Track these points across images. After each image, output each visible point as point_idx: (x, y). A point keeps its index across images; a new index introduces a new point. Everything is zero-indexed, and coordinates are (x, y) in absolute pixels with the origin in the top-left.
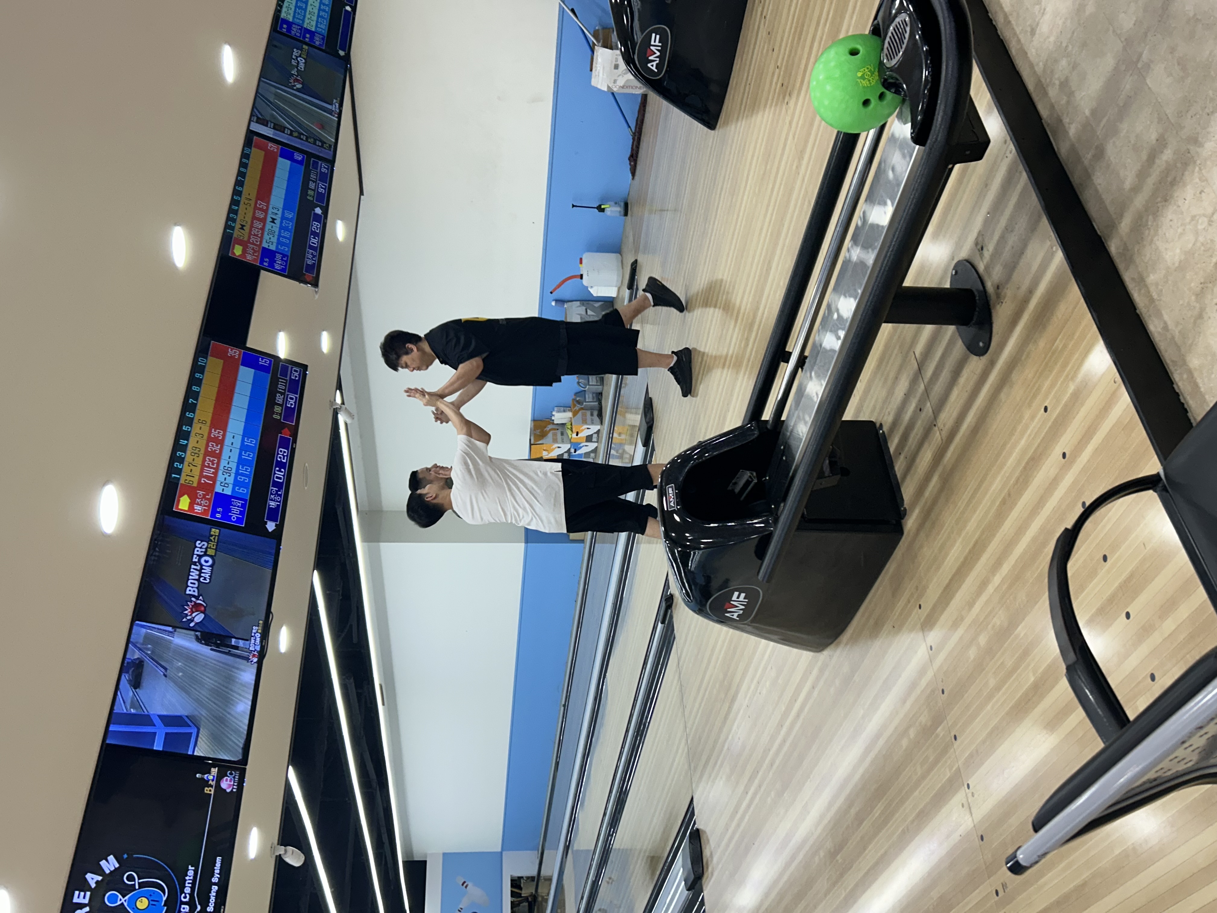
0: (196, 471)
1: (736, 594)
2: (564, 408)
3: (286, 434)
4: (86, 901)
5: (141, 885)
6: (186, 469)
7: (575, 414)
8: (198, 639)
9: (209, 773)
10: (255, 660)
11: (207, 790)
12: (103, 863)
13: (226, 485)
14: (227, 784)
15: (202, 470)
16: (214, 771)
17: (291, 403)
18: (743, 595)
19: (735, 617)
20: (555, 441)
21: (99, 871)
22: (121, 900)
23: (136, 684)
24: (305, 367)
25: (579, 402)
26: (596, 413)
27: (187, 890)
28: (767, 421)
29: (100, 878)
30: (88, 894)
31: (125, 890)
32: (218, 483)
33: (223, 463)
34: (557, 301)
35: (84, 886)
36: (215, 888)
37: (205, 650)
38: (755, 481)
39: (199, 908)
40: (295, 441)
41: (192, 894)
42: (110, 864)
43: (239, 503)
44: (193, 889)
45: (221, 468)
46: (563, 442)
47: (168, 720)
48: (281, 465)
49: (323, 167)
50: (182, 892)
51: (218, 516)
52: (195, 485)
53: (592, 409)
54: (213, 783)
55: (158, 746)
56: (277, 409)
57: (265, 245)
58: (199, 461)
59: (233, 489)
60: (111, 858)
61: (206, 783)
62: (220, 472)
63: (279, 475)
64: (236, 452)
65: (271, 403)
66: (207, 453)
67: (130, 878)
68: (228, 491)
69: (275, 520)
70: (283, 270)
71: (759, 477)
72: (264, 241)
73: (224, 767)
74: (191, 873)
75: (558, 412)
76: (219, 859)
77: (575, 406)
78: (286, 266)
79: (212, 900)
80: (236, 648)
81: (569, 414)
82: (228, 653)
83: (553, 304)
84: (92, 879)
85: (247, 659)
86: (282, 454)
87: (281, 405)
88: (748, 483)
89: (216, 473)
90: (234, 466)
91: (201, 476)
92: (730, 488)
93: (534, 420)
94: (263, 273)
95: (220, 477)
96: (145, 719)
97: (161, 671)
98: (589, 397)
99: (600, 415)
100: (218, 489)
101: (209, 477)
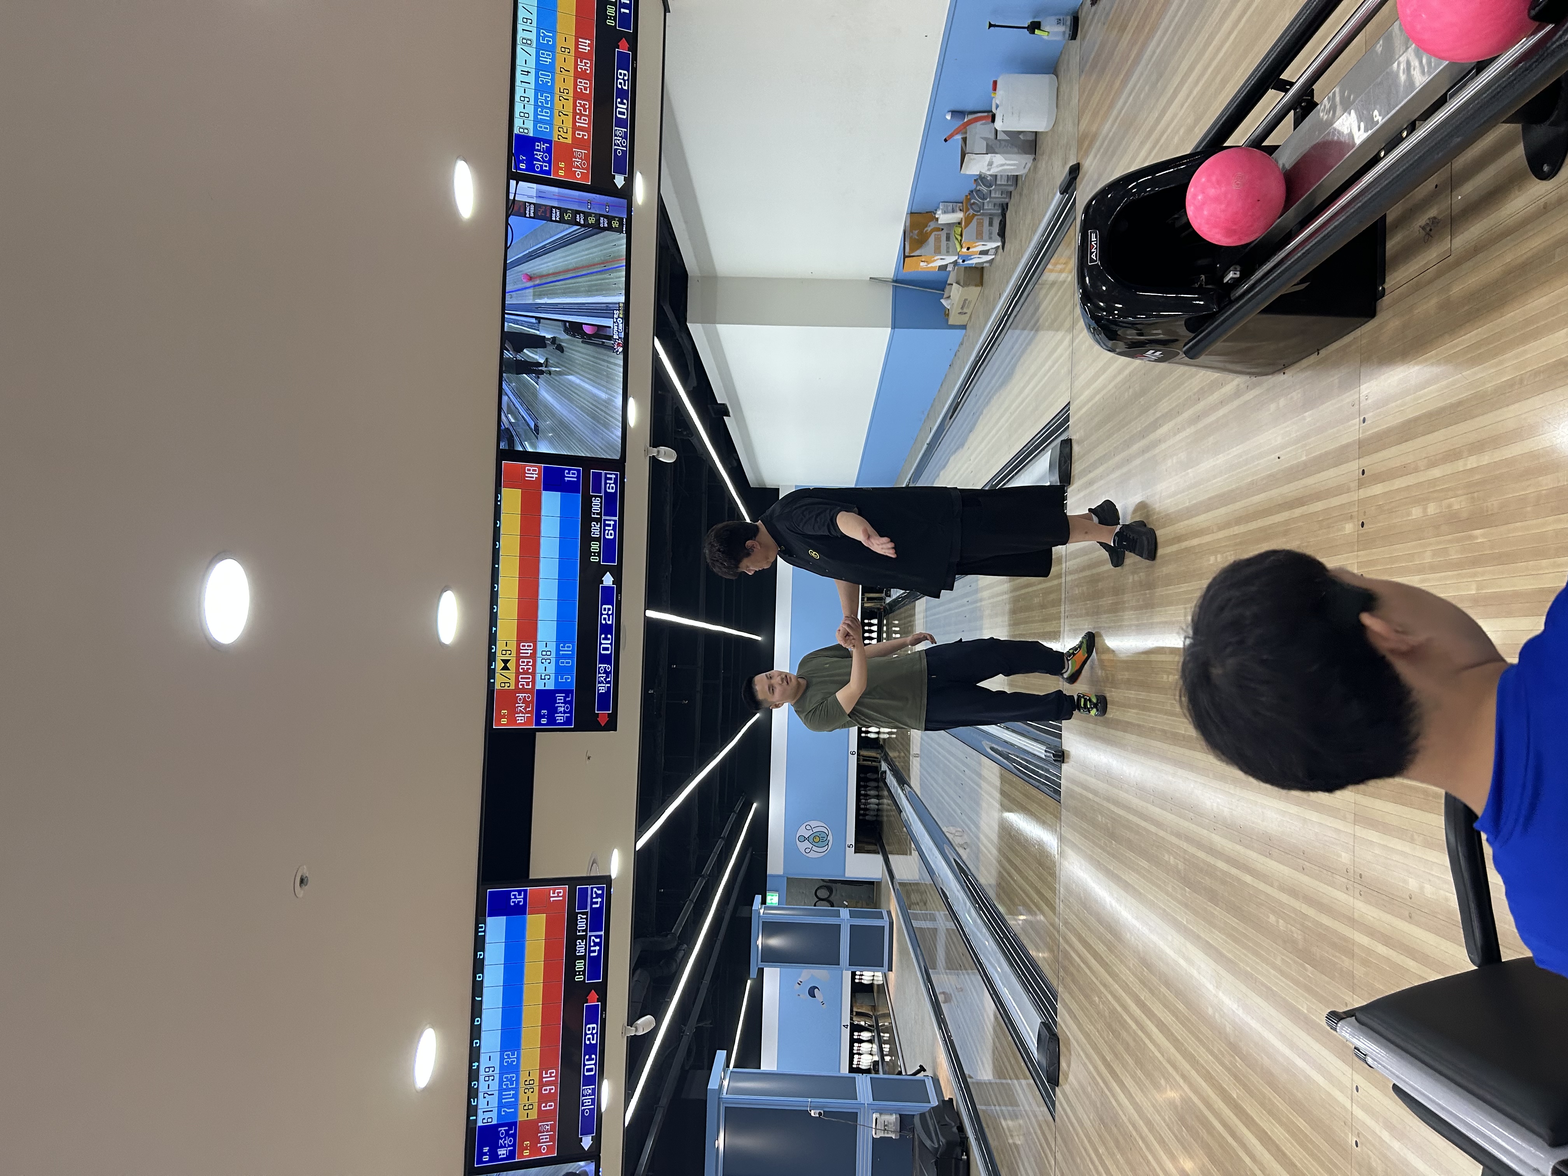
0: (494, 1101)
3: (593, 1000)
6: (481, 1103)
7: (967, 219)
13: (530, 1107)
15: (500, 1098)
20: (938, 251)
32: (521, 1109)
40: (604, 1009)
43: (548, 1124)
46: (948, 252)
48: (591, 1050)
51: (526, 1152)
53: (992, 220)
56: (580, 965)
57: (540, 686)
59: (539, 1109)
62: (521, 1091)
63: (590, 1065)
65: (571, 960)
66: (503, 1070)
68: (534, 1115)
69: (590, 1132)
70: (568, 721)
72: (538, 677)
75: (945, 212)
77: (968, 210)
78: (570, 712)
81: (959, 216)
83: (950, 115)
86: (591, 1033)
87: (584, 957)
89: (516, 1095)
91: (500, 1105)
93: (912, 214)
94: (540, 738)
98: (989, 206)
99: (1003, 229)
101: (509, 1105)
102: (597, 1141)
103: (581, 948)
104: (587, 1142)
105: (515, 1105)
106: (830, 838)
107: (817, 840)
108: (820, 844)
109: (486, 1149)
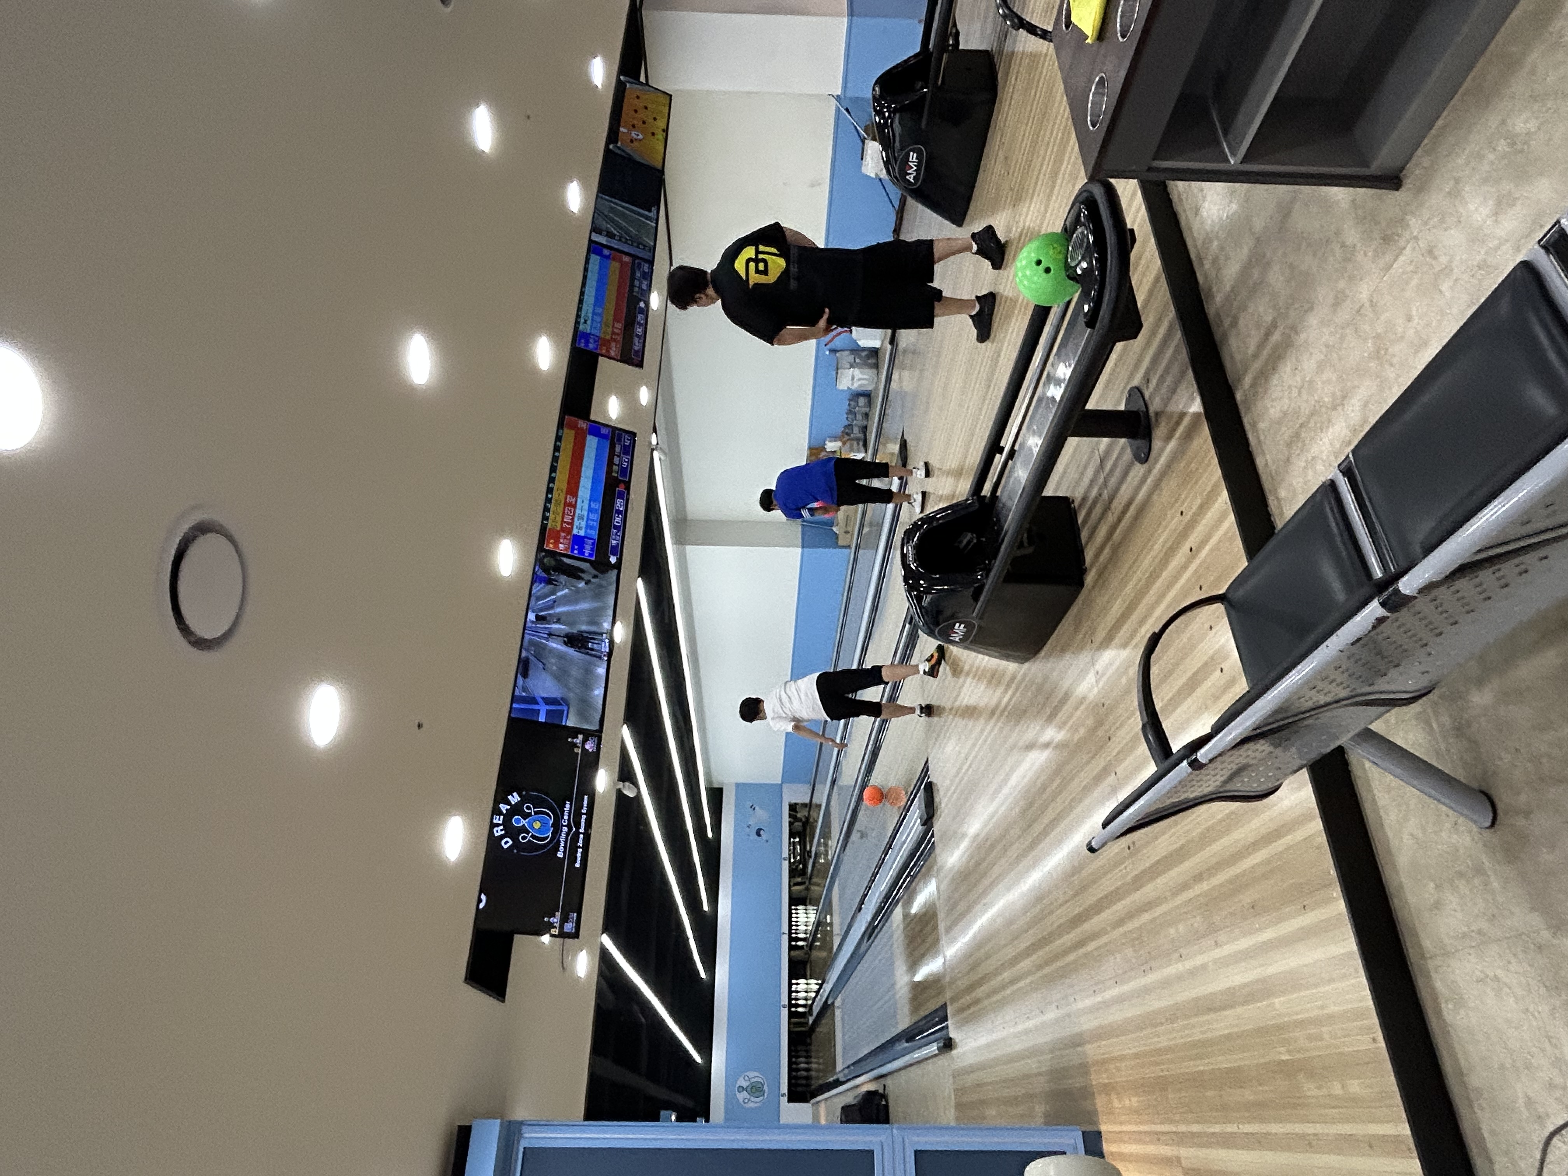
0: (559, 519)
1: (958, 625)
2: (835, 438)
3: (621, 488)
4: (500, 822)
5: (536, 813)
6: (551, 516)
7: (844, 443)
8: (566, 644)
9: (577, 738)
10: (606, 658)
11: (576, 750)
12: (510, 797)
13: (580, 528)
14: (589, 746)
15: (563, 518)
16: (581, 737)
17: (625, 465)
18: (962, 626)
19: (957, 639)
21: (508, 803)
22: (523, 822)
23: (525, 675)
24: (633, 435)
25: (848, 434)
26: (861, 443)
27: (566, 817)
28: (985, 497)
29: (508, 807)
30: (502, 817)
31: (526, 816)
32: (575, 527)
33: (578, 511)
34: (831, 351)
35: (500, 813)
36: (584, 817)
37: (571, 651)
38: (975, 541)
39: (574, 829)
40: (628, 493)
41: (569, 820)
42: (514, 798)
43: (590, 542)
44: (569, 816)
45: (577, 514)
47: (548, 701)
48: (619, 512)
49: (646, 268)
50: (563, 818)
51: (576, 552)
52: (558, 528)
53: (858, 440)
54: (580, 745)
55: (542, 719)
56: (615, 468)
58: (560, 510)
59: (586, 532)
60: (515, 794)
61: (575, 745)
62: (576, 519)
63: (618, 520)
64: (586, 503)
65: (610, 463)
66: (566, 504)
67: (529, 808)
68: (582, 533)
69: (614, 554)
70: (617, 357)
71: (978, 538)
73: (588, 735)
74: (568, 806)
75: (830, 441)
76: (586, 797)
77: (843, 436)
78: (617, 352)
79: (583, 824)
80: (592, 649)
81: (839, 444)
82: (587, 654)
83: (827, 353)
84: (504, 808)
85: (600, 658)
86: (619, 504)
87: (618, 465)
88: (969, 542)
89: (573, 519)
90: (585, 513)
91: (563, 521)
92: (956, 544)
93: (810, 449)
94: (600, 358)
95: (576, 523)
96: (533, 700)
97: (541, 666)
98: (856, 430)
99: (865, 445)
100: (575, 531)
101: (568, 523)
102: (620, 560)
103: (616, 460)
104: (613, 560)
105: (572, 524)
106: (766, 1088)
107: (754, 1090)
108: (757, 1094)
109: (552, 541)
